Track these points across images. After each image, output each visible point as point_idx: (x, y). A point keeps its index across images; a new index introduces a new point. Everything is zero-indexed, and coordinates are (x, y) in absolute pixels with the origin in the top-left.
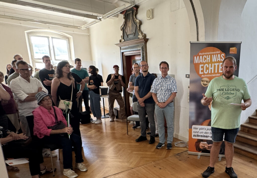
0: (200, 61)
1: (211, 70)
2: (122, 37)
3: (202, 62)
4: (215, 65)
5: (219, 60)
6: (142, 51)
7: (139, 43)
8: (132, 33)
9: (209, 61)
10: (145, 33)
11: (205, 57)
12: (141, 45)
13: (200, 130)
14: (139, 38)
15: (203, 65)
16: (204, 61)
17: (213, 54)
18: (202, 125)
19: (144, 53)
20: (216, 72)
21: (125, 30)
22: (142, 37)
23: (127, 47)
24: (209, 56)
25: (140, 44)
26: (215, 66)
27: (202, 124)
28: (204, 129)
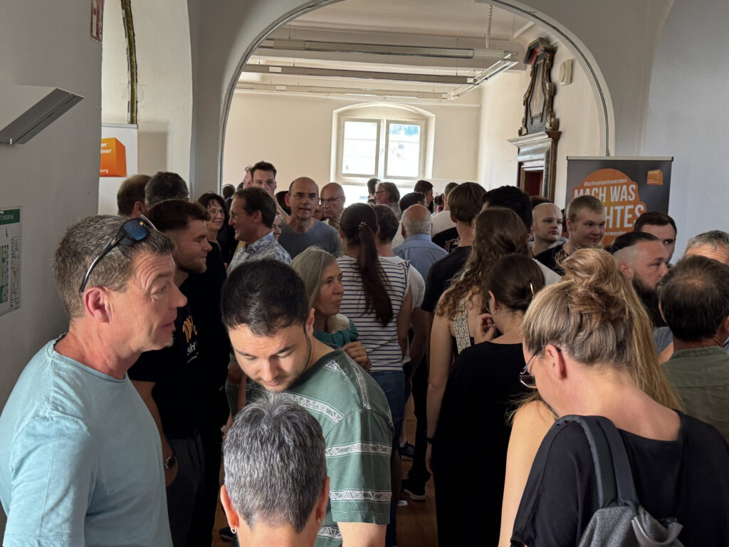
5: (624, 199)
11: (595, 191)
20: (618, 226)
26: (615, 212)
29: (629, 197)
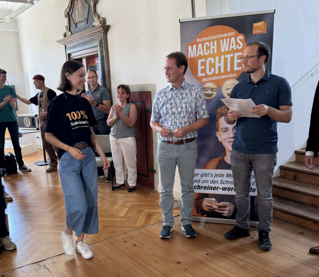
0: (199, 53)
1: (220, 67)
2: (67, 28)
3: (202, 55)
4: (227, 58)
5: (233, 49)
6: (100, 48)
7: (95, 34)
8: (82, 20)
9: (215, 52)
10: (103, 17)
11: (207, 45)
12: (98, 39)
13: (202, 177)
14: (94, 26)
15: (204, 60)
16: (207, 52)
17: (223, 38)
18: (205, 168)
19: (104, 51)
20: (229, 70)
21: (71, 15)
22: (99, 24)
23: (76, 43)
24: (215, 42)
25: (97, 37)
26: (226, 60)
27: (206, 165)
28: (210, 175)
29: (238, 46)
